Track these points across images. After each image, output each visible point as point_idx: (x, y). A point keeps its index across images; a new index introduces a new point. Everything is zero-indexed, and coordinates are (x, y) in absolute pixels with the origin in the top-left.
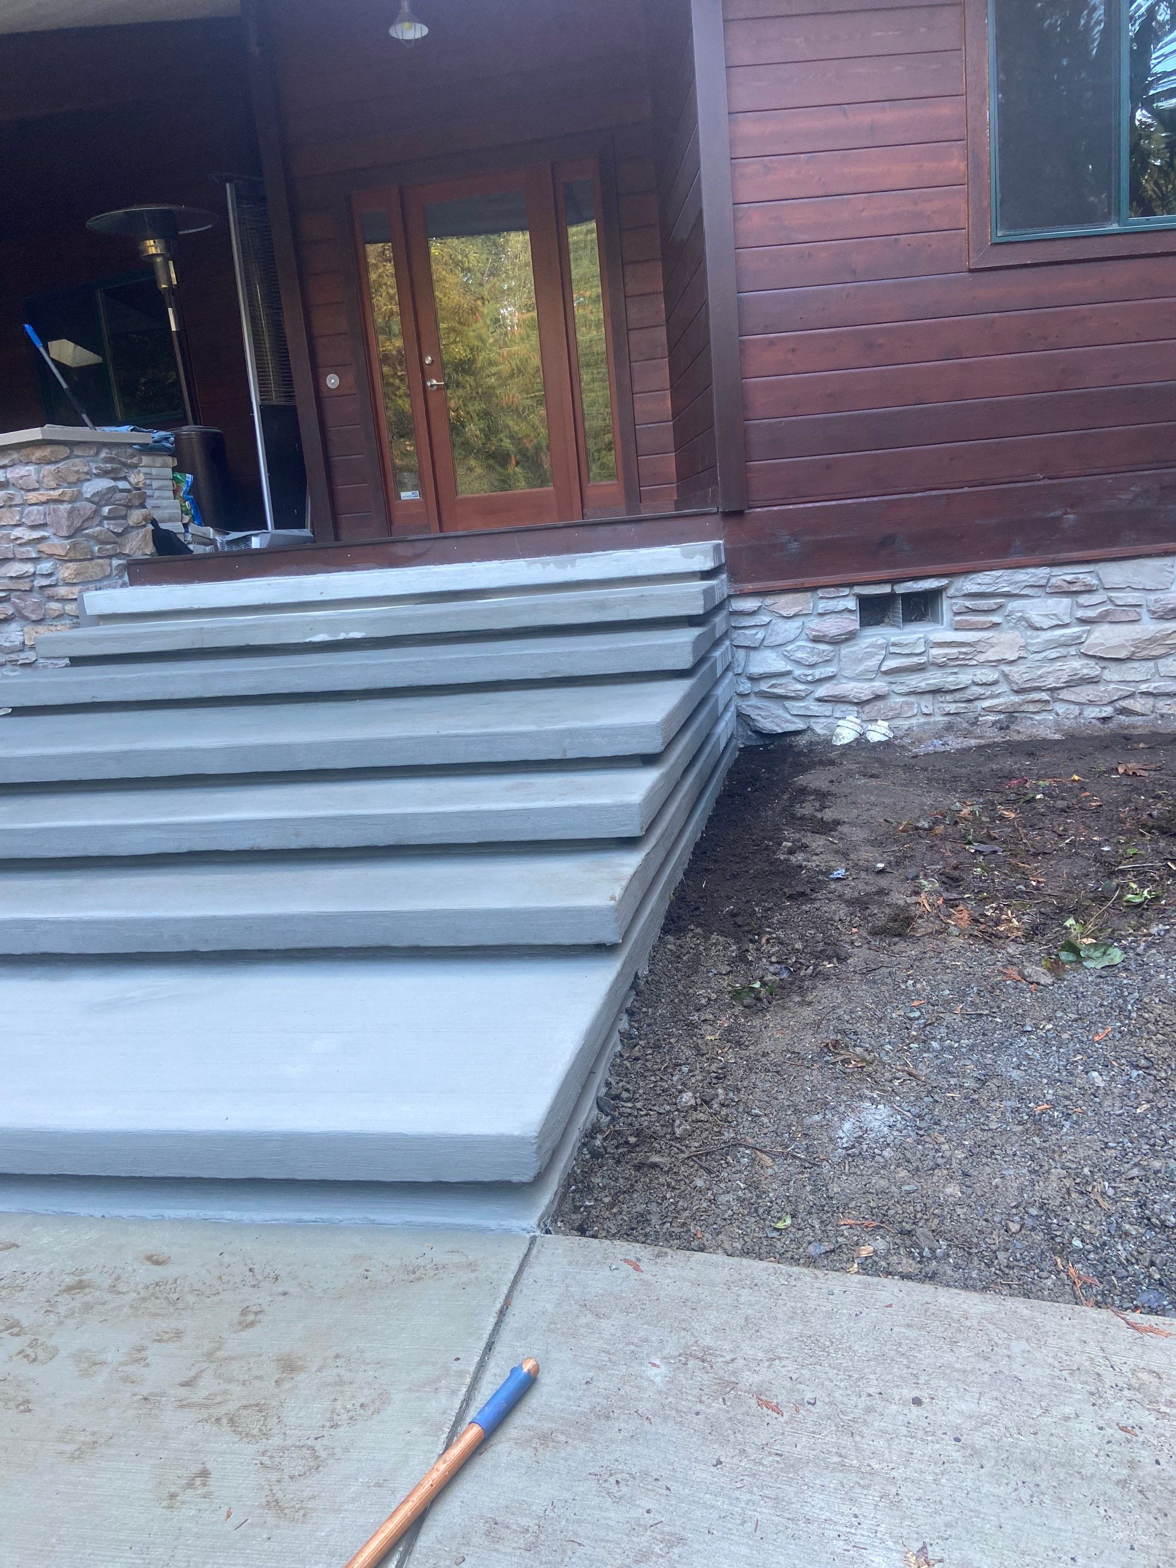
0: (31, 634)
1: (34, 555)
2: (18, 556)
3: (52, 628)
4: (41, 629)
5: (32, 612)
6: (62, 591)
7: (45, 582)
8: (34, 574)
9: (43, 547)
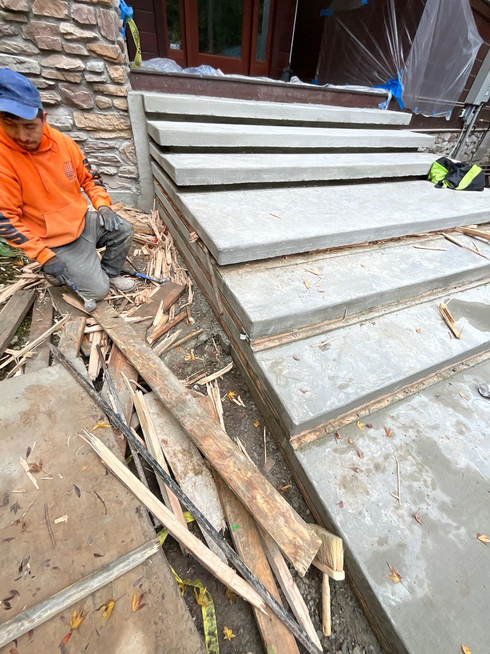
0: (81, 119)
1: (86, 53)
2: (68, 51)
3: (101, 116)
4: (91, 116)
5: (83, 101)
6: (112, 88)
7: (96, 79)
8: (85, 70)
9: (94, 46)
